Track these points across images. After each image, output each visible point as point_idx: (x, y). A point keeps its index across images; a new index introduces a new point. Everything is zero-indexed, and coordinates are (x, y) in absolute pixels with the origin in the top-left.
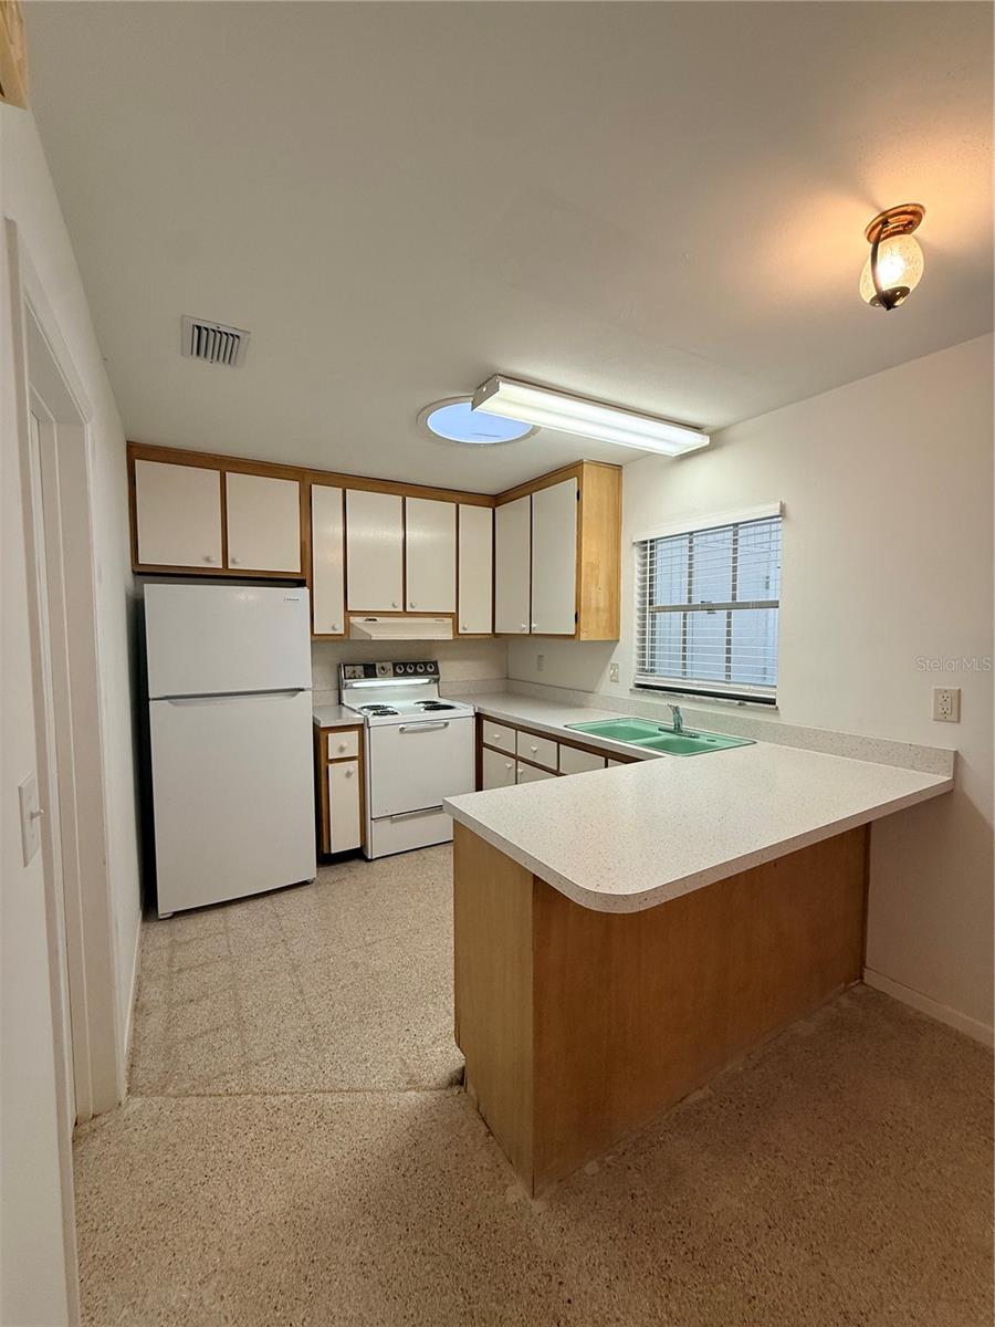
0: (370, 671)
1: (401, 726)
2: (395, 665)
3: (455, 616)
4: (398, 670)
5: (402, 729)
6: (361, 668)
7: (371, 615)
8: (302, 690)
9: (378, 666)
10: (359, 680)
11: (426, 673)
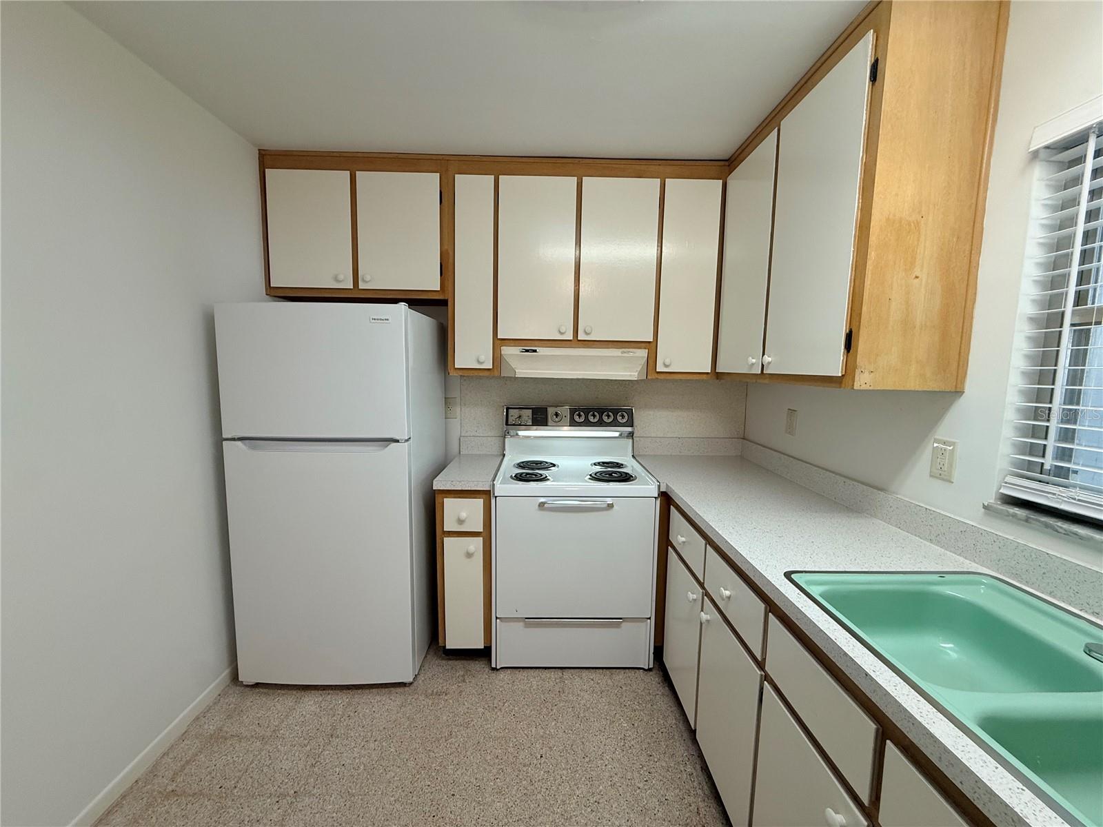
0: (540, 416)
1: (542, 500)
2: (572, 412)
3: (651, 347)
4: (577, 418)
5: (542, 505)
6: (530, 412)
7: (529, 346)
8: (397, 441)
9: (551, 411)
10: (526, 426)
11: (615, 424)
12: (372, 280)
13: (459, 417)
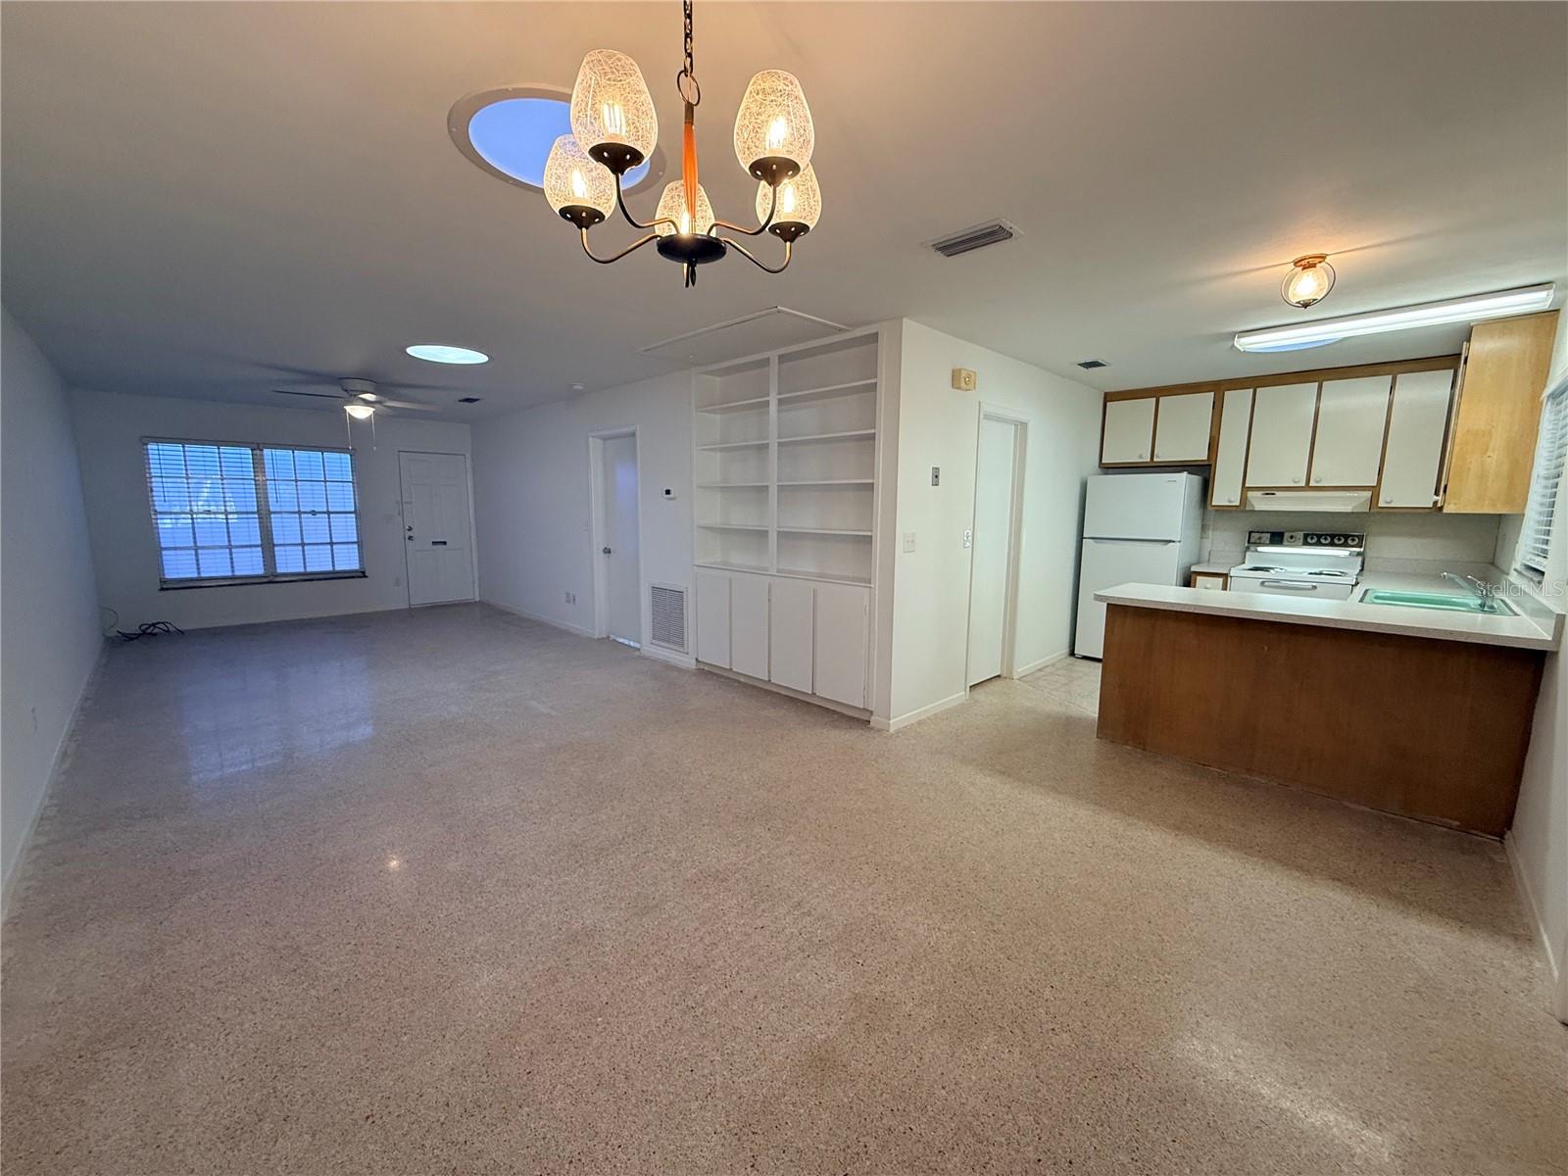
0: (1277, 539)
1: (1264, 580)
2: (1306, 536)
3: (1375, 490)
4: (1309, 540)
6: (1269, 535)
7: (1269, 491)
8: (1173, 542)
9: (1287, 535)
10: (1264, 545)
11: (1345, 545)
12: (1162, 456)
13: (1211, 536)
